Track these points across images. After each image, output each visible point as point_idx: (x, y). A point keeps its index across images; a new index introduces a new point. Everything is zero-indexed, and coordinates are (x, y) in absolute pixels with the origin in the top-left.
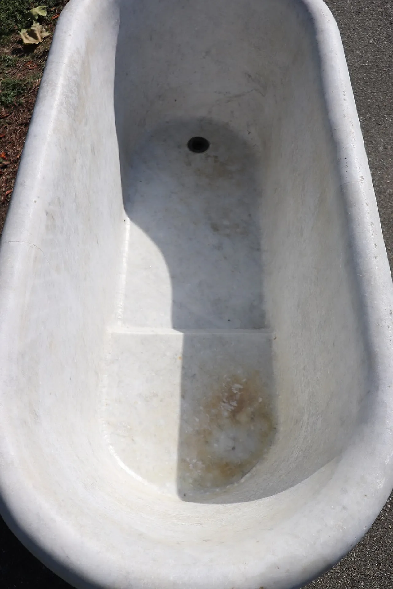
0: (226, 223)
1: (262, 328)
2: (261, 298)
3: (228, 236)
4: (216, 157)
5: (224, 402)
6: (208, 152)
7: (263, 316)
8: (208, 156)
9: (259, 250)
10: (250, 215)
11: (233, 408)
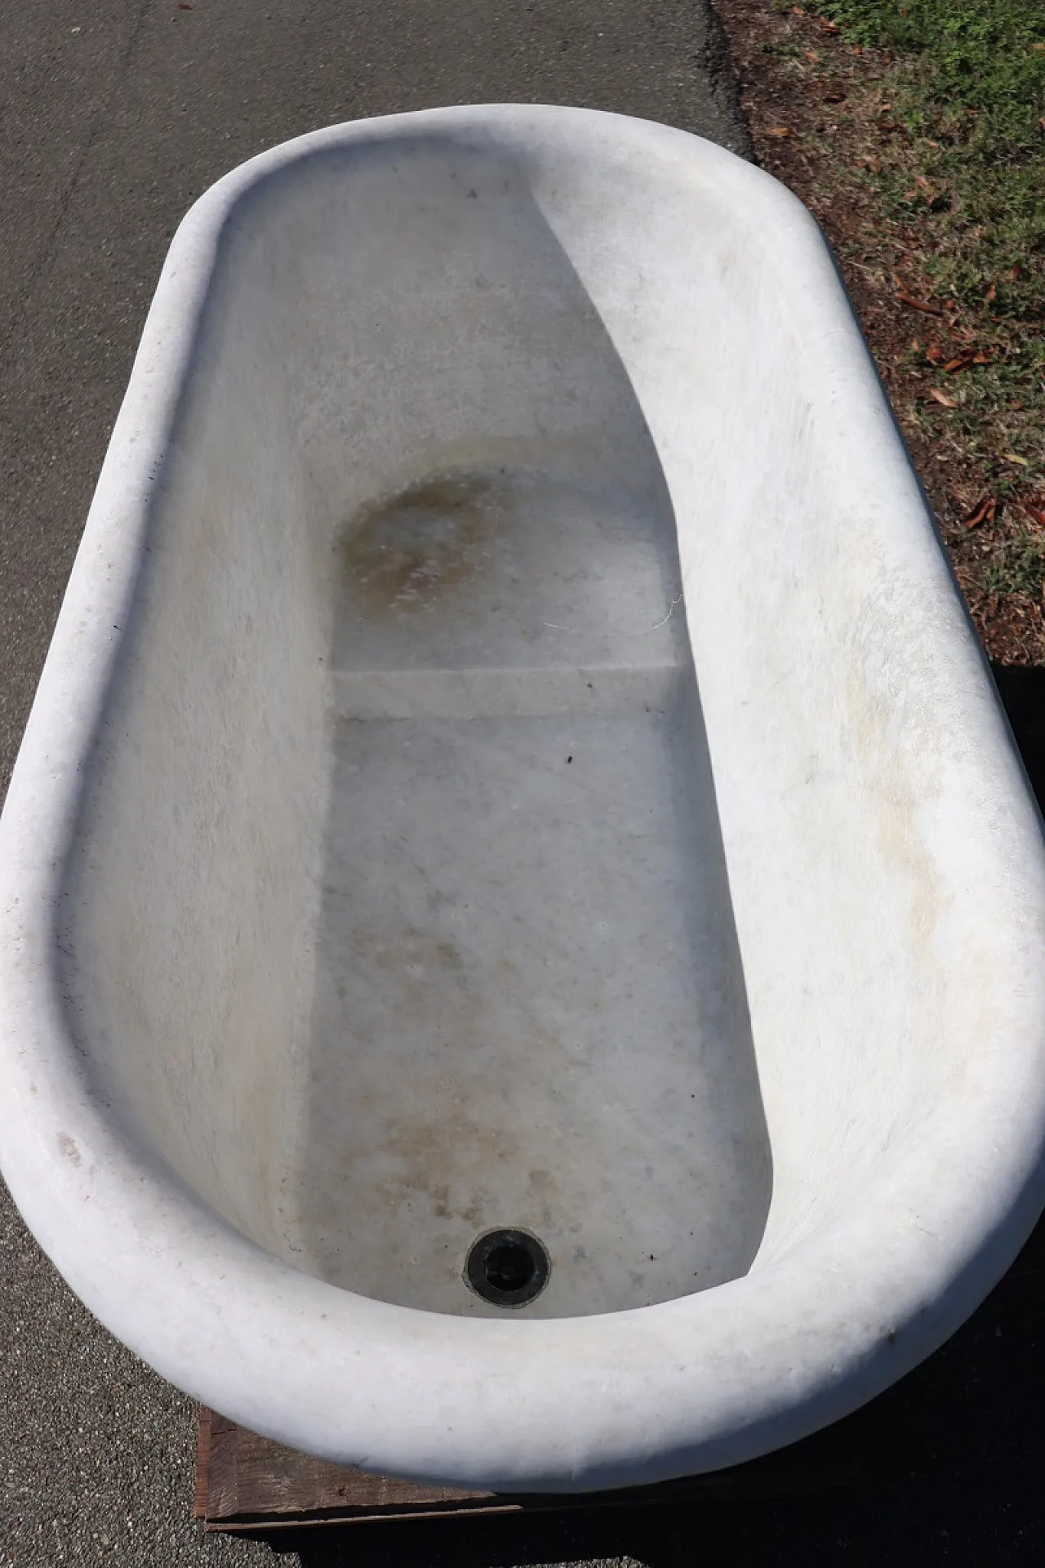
0: (416, 972)
1: (343, 719)
2: (340, 781)
3: (412, 932)
4: (441, 1212)
5: (435, 576)
6: (473, 1237)
7: (339, 745)
8: (468, 1216)
9: (328, 890)
10: (342, 992)
11: (419, 570)
